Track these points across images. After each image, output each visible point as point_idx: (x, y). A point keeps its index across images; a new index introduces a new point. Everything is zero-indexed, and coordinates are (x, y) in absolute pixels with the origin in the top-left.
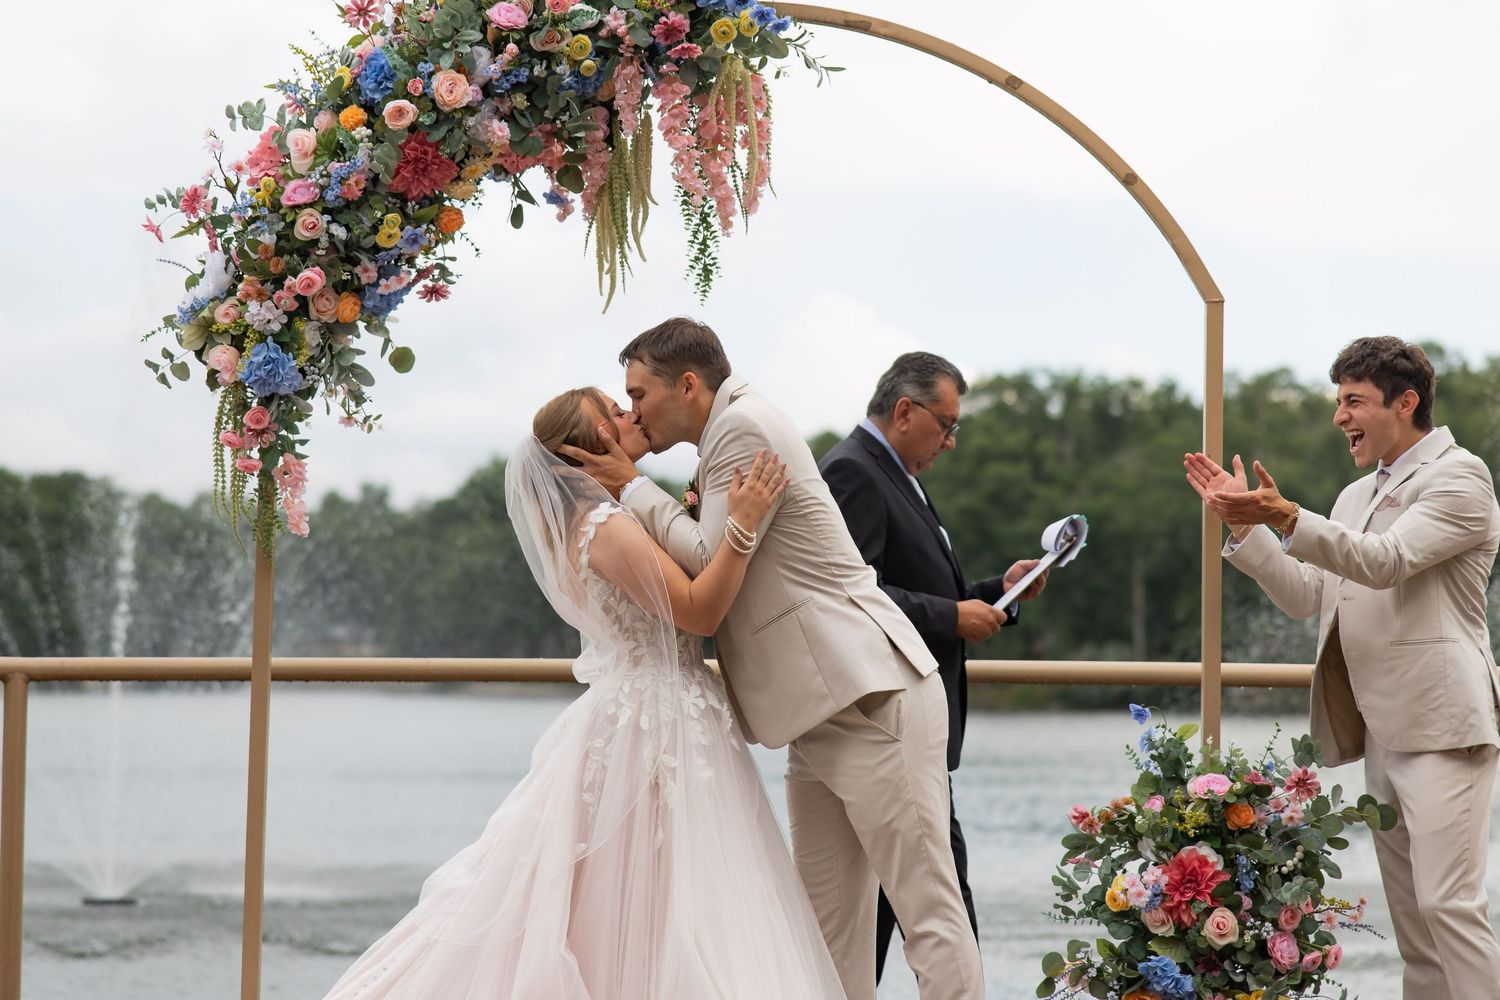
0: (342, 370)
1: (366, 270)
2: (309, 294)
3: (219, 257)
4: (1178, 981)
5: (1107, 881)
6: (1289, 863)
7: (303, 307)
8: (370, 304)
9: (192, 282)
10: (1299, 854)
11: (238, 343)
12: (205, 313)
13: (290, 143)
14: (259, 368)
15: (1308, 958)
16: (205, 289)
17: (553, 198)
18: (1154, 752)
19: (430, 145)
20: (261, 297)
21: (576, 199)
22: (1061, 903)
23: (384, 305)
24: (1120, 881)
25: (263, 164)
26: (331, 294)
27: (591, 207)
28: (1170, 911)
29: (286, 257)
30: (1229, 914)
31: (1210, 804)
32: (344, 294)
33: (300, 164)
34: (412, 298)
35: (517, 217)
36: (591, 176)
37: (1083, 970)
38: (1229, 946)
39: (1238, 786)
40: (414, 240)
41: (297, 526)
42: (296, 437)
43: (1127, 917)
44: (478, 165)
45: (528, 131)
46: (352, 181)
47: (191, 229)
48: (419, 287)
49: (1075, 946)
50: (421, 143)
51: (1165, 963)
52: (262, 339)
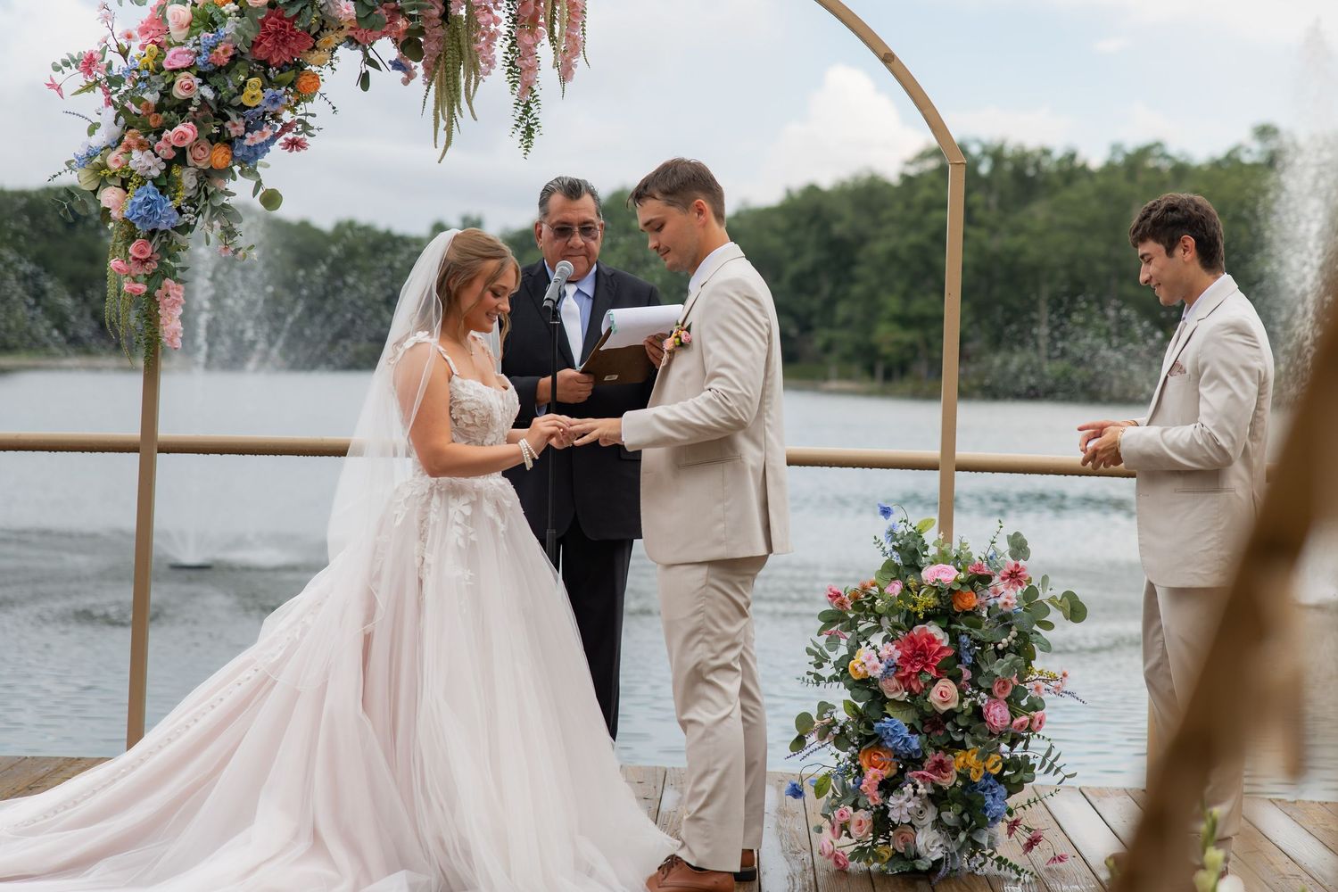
0: (214, 209)
1: (235, 125)
2: (186, 143)
3: (111, 112)
4: (906, 740)
5: (851, 655)
6: (1004, 640)
7: (180, 156)
8: (239, 153)
9: (92, 130)
10: (1014, 633)
11: (124, 185)
12: (98, 160)
13: (168, 16)
14: (140, 207)
15: (1017, 721)
16: (100, 139)
17: (397, 65)
18: (895, 544)
19: (288, 20)
20: (141, 146)
21: (419, 67)
22: (813, 670)
23: (252, 155)
24: (864, 653)
25: (151, 33)
26: (205, 144)
27: (429, 74)
28: (902, 680)
29: (165, 114)
30: (951, 683)
31: (938, 591)
32: (217, 145)
33: (177, 34)
34: (276, 148)
35: (364, 81)
36: (429, 46)
37: (829, 727)
38: (951, 711)
39: (962, 576)
40: (275, 100)
41: (171, 340)
42: (178, 265)
43: (864, 685)
44: (330, 37)
45: (373, 9)
46: (220, 49)
47: (89, 88)
48: (281, 140)
49: (824, 707)
50: (281, 18)
51: (897, 723)
52: (143, 181)
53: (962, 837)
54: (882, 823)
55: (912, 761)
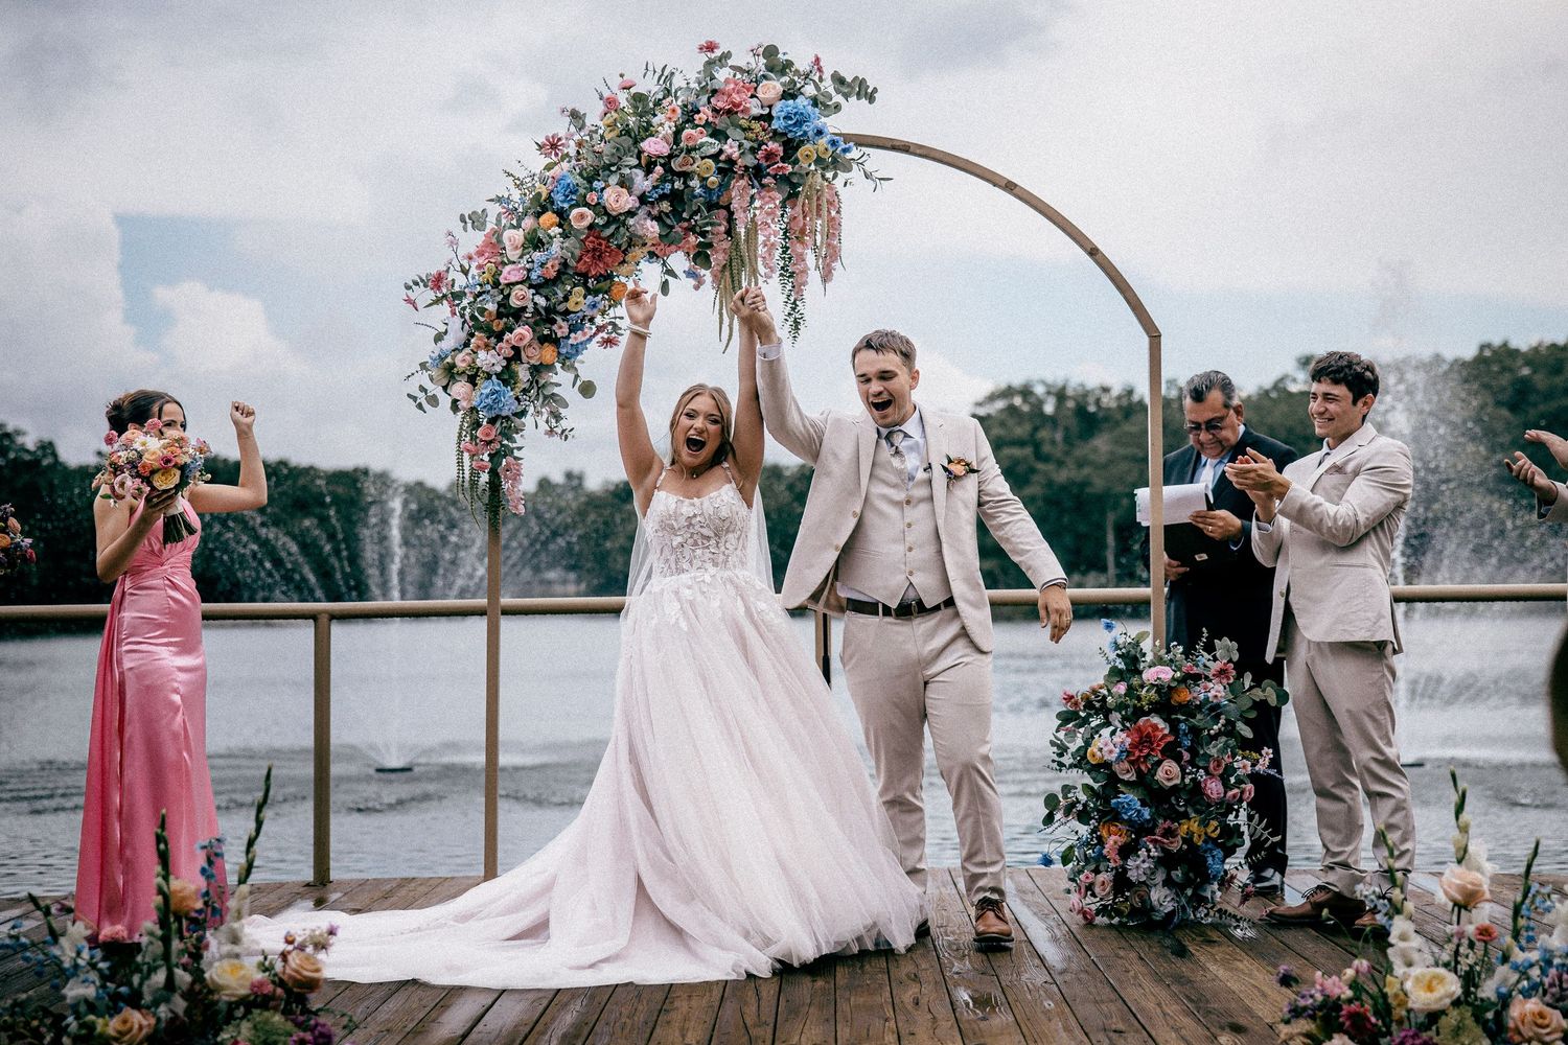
0: (545, 397)
1: (561, 327)
2: (521, 345)
3: (457, 320)
4: (1139, 811)
5: (1088, 743)
6: (1215, 727)
7: (516, 355)
8: (563, 351)
9: (439, 338)
10: (1222, 721)
11: (472, 380)
12: (449, 360)
13: (505, 239)
14: (487, 397)
15: (1230, 793)
16: (449, 343)
17: (690, 274)
18: (1119, 652)
19: (604, 239)
20: (487, 347)
22: (1057, 759)
23: (574, 352)
24: (1098, 742)
25: (487, 255)
26: (536, 344)
27: (717, 280)
28: (1132, 763)
29: (505, 320)
30: (1174, 764)
31: (1159, 688)
32: (546, 344)
33: (513, 255)
34: (593, 345)
35: (665, 288)
36: (717, 258)
37: (1073, 805)
38: (1175, 785)
39: (1178, 674)
40: (594, 306)
41: (516, 507)
42: (515, 445)
43: (1102, 768)
44: (637, 252)
45: (672, 227)
46: (549, 265)
47: (437, 301)
48: (598, 338)
49: (1066, 789)
50: (598, 238)
51: (1129, 799)
52: (489, 377)
53: (1189, 892)
54: (1121, 882)
55: (1141, 830)
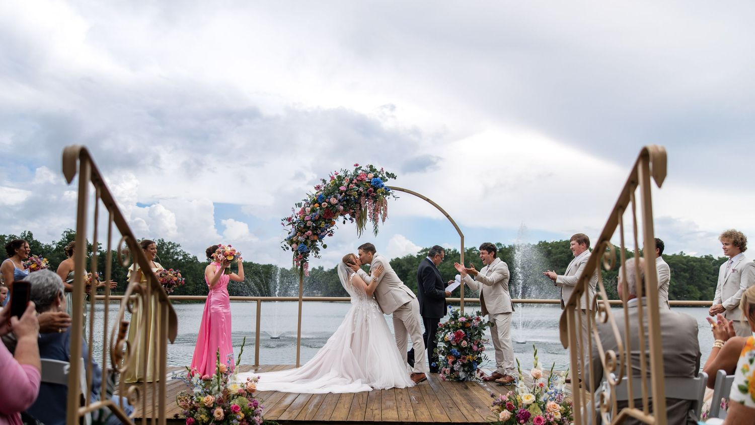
0: (315, 248)
1: (319, 231)
2: (309, 235)
3: (294, 229)
4: (457, 353)
5: (445, 336)
6: (476, 333)
7: (308, 238)
8: (319, 237)
9: (289, 233)
10: (477, 331)
11: (297, 244)
12: (292, 238)
13: (306, 210)
14: (300, 248)
15: (479, 349)
16: (291, 234)
17: (350, 219)
18: (453, 314)
19: (330, 210)
20: (301, 236)
21: (354, 219)
23: (322, 237)
24: (447, 336)
25: (301, 213)
26: (313, 235)
27: (357, 221)
28: (455, 341)
29: (305, 229)
30: (466, 341)
31: (462, 322)
32: (315, 235)
33: (308, 213)
34: (327, 236)
35: (344, 222)
36: (357, 215)
37: (441, 351)
38: (466, 347)
39: (467, 319)
40: (327, 226)
41: (307, 274)
42: (307, 259)
43: (448, 342)
44: (338, 213)
45: (346, 208)
46: (316, 216)
47: (289, 224)
48: (328, 234)
50: (328, 210)
51: (455, 350)
52: (301, 243)
53: (469, 373)
54: (452, 370)
55: (458, 357)
